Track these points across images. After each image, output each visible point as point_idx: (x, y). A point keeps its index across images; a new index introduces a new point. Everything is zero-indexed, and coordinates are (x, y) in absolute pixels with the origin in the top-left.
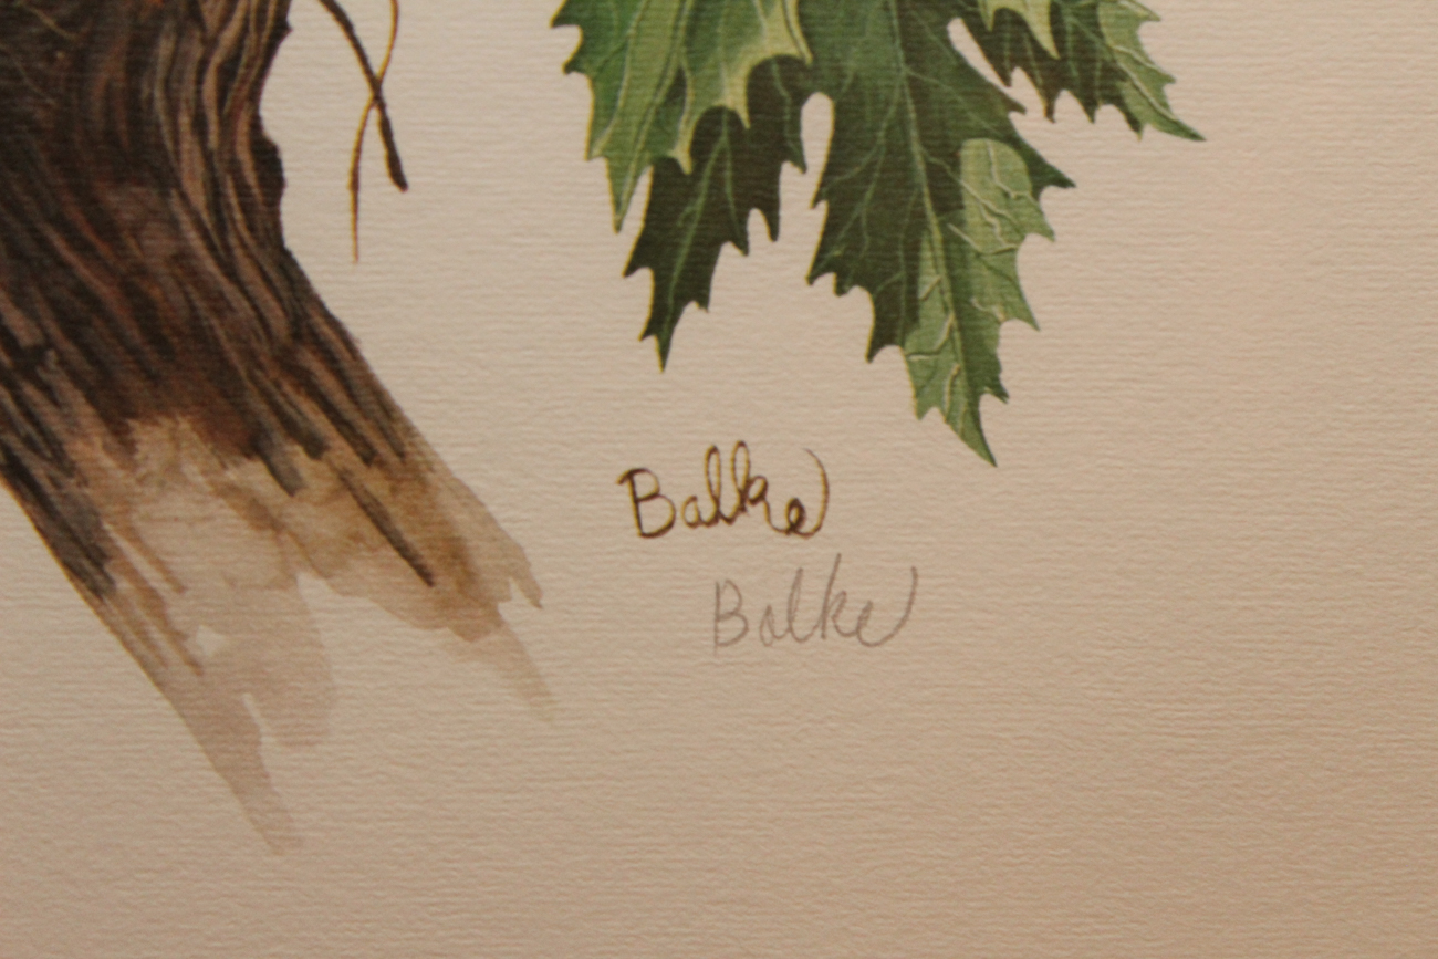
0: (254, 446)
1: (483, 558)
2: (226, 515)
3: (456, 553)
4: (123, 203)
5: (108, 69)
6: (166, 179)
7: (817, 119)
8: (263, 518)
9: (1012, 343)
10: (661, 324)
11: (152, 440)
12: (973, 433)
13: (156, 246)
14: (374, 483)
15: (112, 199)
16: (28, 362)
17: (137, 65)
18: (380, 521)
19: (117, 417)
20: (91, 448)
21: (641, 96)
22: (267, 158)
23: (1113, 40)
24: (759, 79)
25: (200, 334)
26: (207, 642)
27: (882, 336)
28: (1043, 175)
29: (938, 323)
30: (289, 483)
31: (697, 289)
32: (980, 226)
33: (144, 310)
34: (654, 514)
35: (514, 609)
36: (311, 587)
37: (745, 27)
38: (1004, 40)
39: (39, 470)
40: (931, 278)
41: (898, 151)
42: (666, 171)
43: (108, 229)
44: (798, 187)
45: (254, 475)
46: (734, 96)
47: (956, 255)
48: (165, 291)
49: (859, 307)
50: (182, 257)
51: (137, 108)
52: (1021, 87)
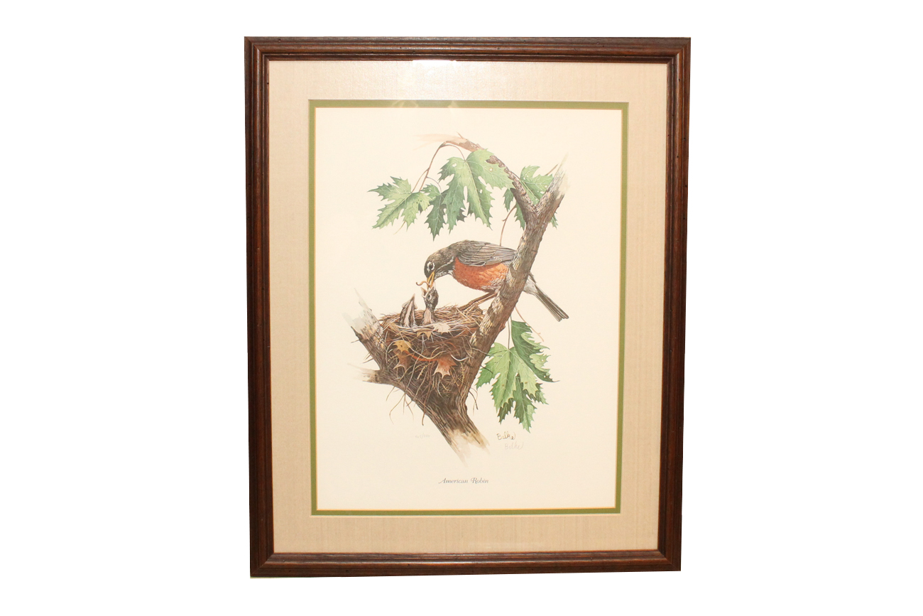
0: (464, 432)
1: (484, 441)
2: (462, 438)
3: (482, 441)
4: (453, 411)
5: (452, 400)
6: (457, 409)
7: (514, 403)
8: (465, 438)
9: (532, 422)
10: (500, 421)
11: (455, 431)
12: (528, 430)
13: (456, 415)
14: (475, 435)
15: (452, 411)
16: (445, 425)
17: (455, 399)
18: (475, 439)
19: (452, 429)
20: (450, 432)
21: (499, 401)
22: (466, 407)
23: (541, 396)
24: (509, 400)
25: (460, 422)
26: (460, 449)
27: (520, 422)
28: (534, 408)
29: (525, 421)
30: (467, 435)
31: (504, 418)
32: (529, 412)
33: (455, 421)
34: (500, 438)
35: (487, 446)
36: (469, 444)
37: (508, 395)
38: (531, 396)
39: (446, 434)
40: (525, 417)
41: (521, 406)
42: (501, 408)
43: (452, 413)
44: (513, 409)
45: (464, 434)
46: (507, 401)
47: (527, 415)
48: (457, 418)
49: (518, 419)
50: (458, 416)
51: (455, 403)
52: (533, 400)
